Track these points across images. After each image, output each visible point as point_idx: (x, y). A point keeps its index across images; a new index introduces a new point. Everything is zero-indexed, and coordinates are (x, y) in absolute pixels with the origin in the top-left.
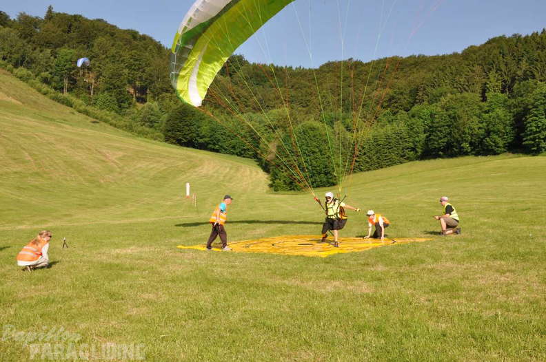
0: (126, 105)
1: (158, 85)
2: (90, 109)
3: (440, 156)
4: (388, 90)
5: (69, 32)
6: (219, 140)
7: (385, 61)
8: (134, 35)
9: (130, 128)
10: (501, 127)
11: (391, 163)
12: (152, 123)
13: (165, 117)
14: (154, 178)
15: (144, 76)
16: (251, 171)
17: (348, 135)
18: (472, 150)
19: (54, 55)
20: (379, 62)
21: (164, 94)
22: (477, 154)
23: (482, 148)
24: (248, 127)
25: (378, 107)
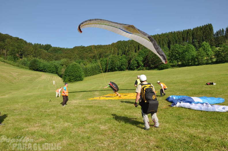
0: (17, 59)
1: (26, 53)
2: (5, 60)
3: (110, 72)
4: (93, 54)
6: (46, 69)
8: (18, 39)
9: (18, 66)
10: (125, 63)
11: (96, 74)
12: (25, 64)
13: (29, 62)
14: (29, 80)
15: (22, 51)
16: (56, 77)
17: (84, 66)
18: (118, 70)
20: (90, 46)
21: (28, 56)
22: (119, 71)
23: (121, 69)
24: (54, 65)
25: (91, 59)
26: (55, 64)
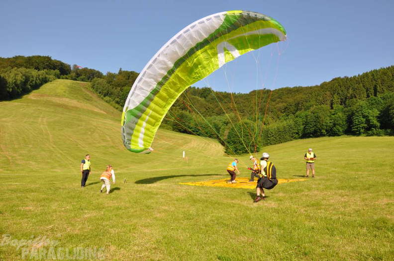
3: (311, 137)
4: (284, 104)
5: (128, 79)
6: (199, 130)
7: (282, 89)
10: (341, 122)
11: (286, 141)
13: (173, 118)
14: (168, 149)
16: (215, 145)
17: (264, 127)
18: (327, 134)
19: (122, 90)
20: (279, 90)
22: (330, 136)
23: (332, 133)
24: (214, 123)
25: (279, 113)
26: (215, 121)
